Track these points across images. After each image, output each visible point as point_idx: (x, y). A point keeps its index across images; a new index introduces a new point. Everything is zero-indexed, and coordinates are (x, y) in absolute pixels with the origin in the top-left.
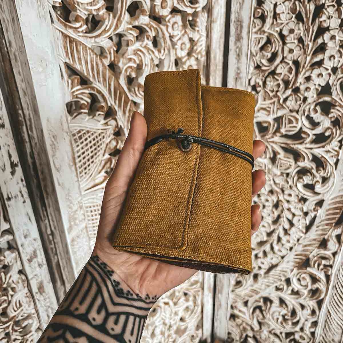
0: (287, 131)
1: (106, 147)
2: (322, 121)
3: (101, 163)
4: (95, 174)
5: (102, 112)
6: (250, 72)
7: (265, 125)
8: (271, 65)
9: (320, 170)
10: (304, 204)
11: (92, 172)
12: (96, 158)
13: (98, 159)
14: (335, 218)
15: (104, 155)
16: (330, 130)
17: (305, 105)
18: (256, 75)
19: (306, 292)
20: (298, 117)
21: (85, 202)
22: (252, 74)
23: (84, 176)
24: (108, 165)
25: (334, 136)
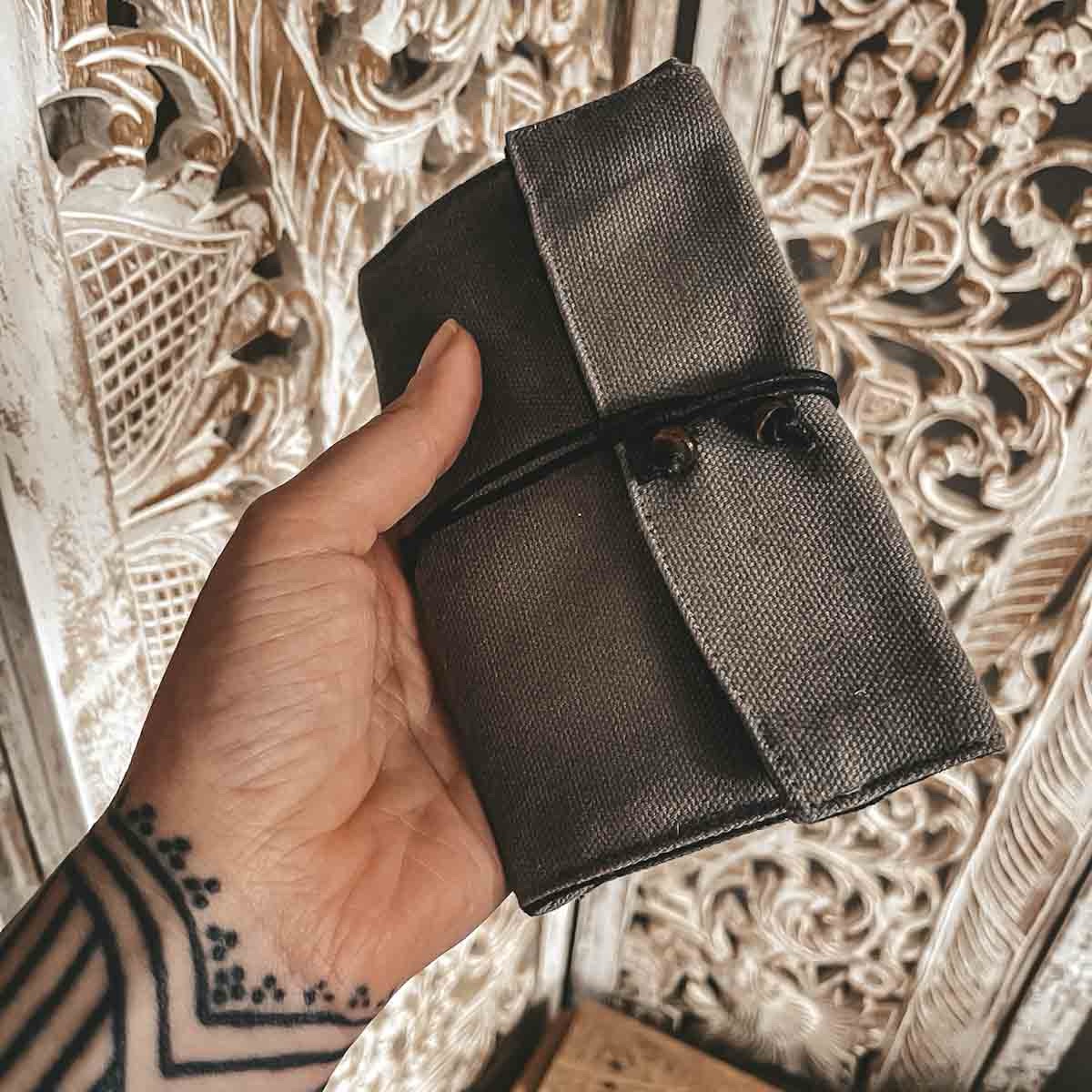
0: (903, 278)
1: (223, 324)
2: (1044, 243)
3: (200, 392)
4: (174, 438)
5: (210, 162)
6: (787, 36)
7: (824, 252)
8: (874, 11)
9: (1013, 427)
10: (937, 546)
11: (160, 432)
12: (180, 373)
13: (187, 374)
14: (1042, 597)
15: (212, 358)
16: (1070, 280)
17: (986, 180)
18: (809, 52)
19: (904, 839)
20: (954, 223)
21: (134, 559)
22: (792, 44)
23: (130, 447)
24: (230, 400)
25: (1083, 298)
